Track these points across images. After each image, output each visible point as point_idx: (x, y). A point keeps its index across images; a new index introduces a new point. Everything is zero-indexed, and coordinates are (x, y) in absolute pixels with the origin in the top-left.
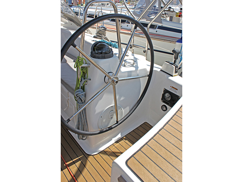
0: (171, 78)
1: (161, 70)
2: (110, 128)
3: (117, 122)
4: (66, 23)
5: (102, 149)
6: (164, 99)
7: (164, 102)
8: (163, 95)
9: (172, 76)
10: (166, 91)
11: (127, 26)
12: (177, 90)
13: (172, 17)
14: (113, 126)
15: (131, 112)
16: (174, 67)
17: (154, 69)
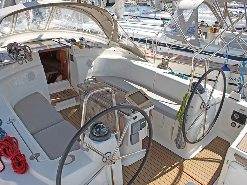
0: (238, 103)
1: (229, 97)
2: (199, 140)
3: (203, 135)
4: (124, 53)
5: (192, 156)
6: (233, 118)
7: (233, 120)
8: (233, 115)
9: (239, 101)
10: (235, 112)
11: (161, 49)
12: (244, 111)
13: (206, 33)
14: (200, 139)
15: (211, 128)
16: (240, 94)
17: (225, 96)
